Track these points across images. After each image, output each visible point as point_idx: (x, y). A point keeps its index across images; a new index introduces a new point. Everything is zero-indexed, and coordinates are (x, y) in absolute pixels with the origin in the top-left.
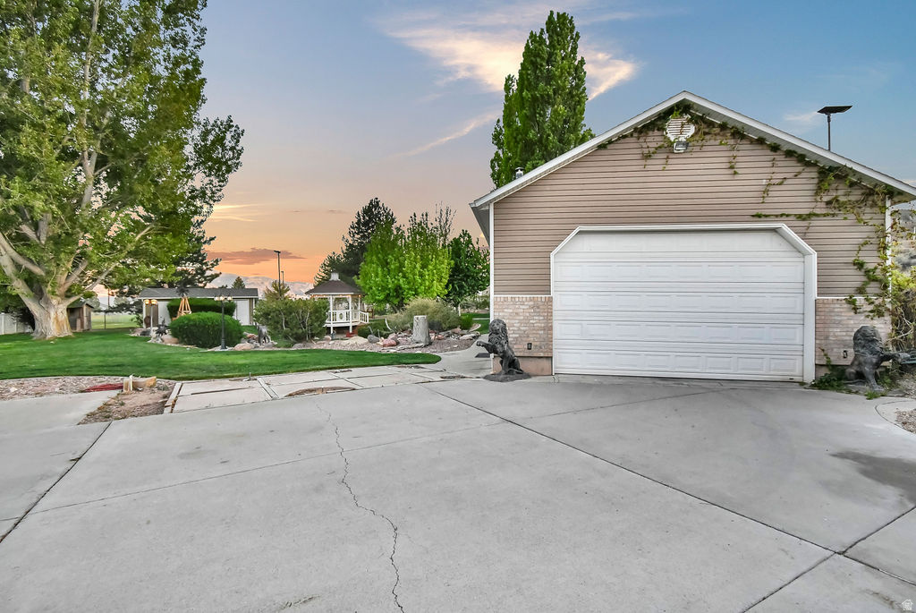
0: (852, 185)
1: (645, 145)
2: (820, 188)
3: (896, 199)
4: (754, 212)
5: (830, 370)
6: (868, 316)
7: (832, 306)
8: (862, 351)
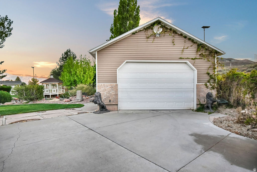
0: (206, 49)
1: (147, 34)
2: (198, 50)
3: (218, 54)
4: (180, 57)
5: (201, 106)
6: (210, 89)
7: (201, 86)
8: (208, 100)
